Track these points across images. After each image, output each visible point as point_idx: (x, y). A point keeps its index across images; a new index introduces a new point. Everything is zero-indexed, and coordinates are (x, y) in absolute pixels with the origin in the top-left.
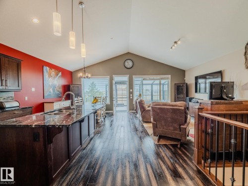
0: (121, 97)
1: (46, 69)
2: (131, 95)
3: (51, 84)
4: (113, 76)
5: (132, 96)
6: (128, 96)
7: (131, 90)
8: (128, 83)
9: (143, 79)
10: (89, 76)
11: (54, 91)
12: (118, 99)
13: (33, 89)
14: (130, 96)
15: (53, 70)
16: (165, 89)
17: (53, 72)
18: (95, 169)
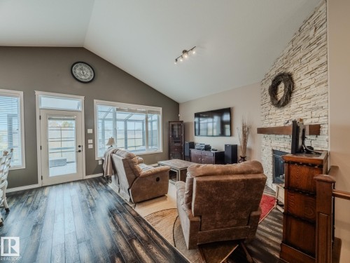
2: (90, 141)
4: (37, 92)
5: (94, 144)
7: (90, 131)
9: (117, 110)
14: (86, 144)
16: (154, 129)
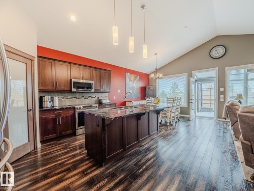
0: (209, 98)
1: (128, 74)
2: (222, 96)
3: (131, 86)
4: (193, 72)
6: (216, 97)
7: (222, 89)
8: (216, 79)
9: (248, 71)
10: (161, 76)
11: (133, 92)
12: (203, 102)
13: (119, 91)
14: (219, 98)
15: (133, 75)
17: (133, 77)
18: (140, 169)
